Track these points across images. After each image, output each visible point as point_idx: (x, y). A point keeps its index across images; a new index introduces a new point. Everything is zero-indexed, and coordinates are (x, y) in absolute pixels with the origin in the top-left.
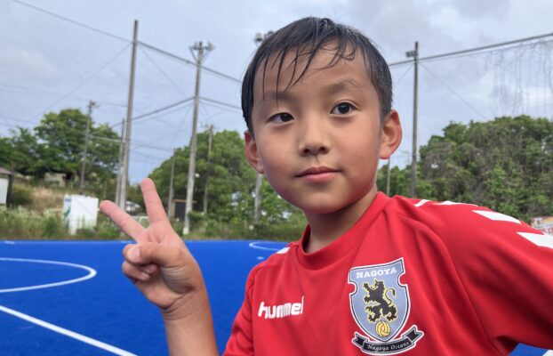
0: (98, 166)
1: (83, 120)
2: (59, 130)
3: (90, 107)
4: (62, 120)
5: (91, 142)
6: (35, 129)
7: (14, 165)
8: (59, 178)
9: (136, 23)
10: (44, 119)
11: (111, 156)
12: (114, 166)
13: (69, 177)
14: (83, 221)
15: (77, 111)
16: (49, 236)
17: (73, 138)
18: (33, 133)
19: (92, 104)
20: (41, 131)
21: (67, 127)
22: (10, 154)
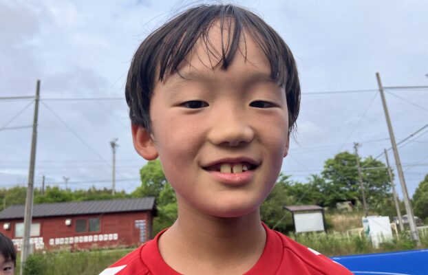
0: (372, 191)
1: (352, 159)
2: (338, 170)
3: (355, 147)
4: (338, 163)
5: (362, 173)
6: (322, 173)
7: (314, 201)
8: (347, 205)
9: (377, 75)
10: (325, 165)
11: (381, 180)
12: (385, 188)
13: (353, 202)
14: (382, 236)
15: (346, 153)
16: (361, 251)
17: (349, 173)
18: (321, 176)
19: (356, 145)
20: (325, 174)
21: (342, 166)
22: (311, 194)
